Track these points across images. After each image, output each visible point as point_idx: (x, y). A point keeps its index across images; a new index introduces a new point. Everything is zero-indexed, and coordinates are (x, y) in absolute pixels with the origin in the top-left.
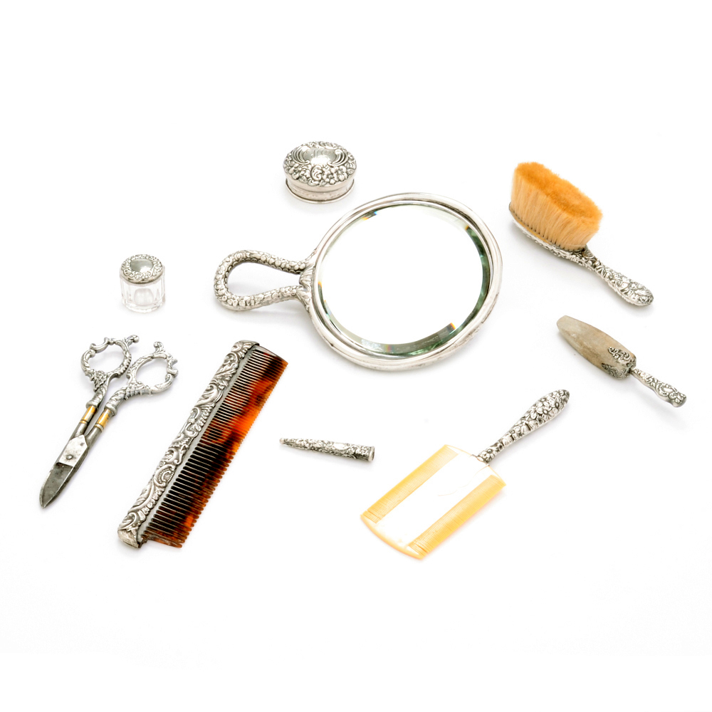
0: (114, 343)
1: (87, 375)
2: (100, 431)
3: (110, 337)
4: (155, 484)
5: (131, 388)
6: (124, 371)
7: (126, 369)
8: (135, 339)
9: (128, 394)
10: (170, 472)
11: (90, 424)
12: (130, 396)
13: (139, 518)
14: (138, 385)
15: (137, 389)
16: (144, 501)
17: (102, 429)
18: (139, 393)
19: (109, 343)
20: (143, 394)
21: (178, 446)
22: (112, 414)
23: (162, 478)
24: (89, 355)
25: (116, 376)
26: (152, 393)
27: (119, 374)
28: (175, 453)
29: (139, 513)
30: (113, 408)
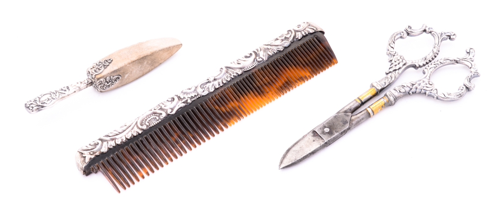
0: (430, 32)
1: (388, 54)
2: (369, 115)
3: (429, 26)
4: (136, 123)
5: (419, 85)
6: (424, 65)
7: (427, 63)
8: (452, 37)
9: (414, 90)
10: (157, 118)
11: (365, 105)
12: (414, 93)
13: (101, 148)
14: (428, 85)
15: (425, 88)
16: (117, 135)
17: (371, 114)
18: (425, 93)
19: (425, 31)
20: (429, 95)
21: (182, 97)
22: (389, 104)
23: (148, 121)
24: (399, 36)
25: (414, 67)
26: (437, 98)
27: (417, 66)
28: (174, 103)
29: (105, 143)
30: (392, 99)
